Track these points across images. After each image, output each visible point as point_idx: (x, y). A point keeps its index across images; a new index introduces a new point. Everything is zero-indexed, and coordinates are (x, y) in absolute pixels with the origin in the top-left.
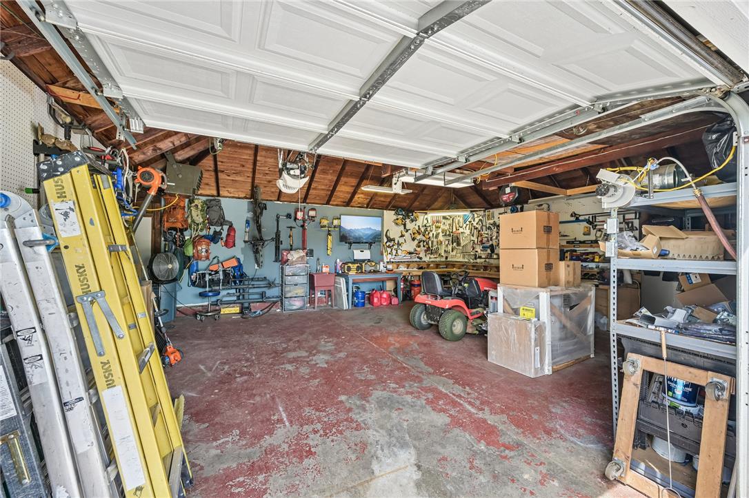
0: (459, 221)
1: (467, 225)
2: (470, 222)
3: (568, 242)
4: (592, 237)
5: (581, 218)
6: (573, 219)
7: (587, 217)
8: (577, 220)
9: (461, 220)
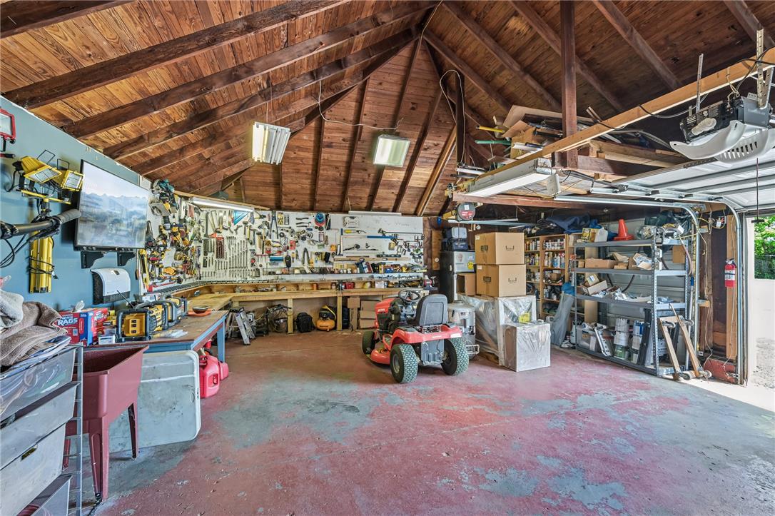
0: (221, 218)
1: (238, 227)
2: (245, 223)
3: (378, 256)
4: (395, 252)
5: (387, 235)
6: (381, 235)
7: (391, 234)
8: (384, 236)
9: (226, 218)
